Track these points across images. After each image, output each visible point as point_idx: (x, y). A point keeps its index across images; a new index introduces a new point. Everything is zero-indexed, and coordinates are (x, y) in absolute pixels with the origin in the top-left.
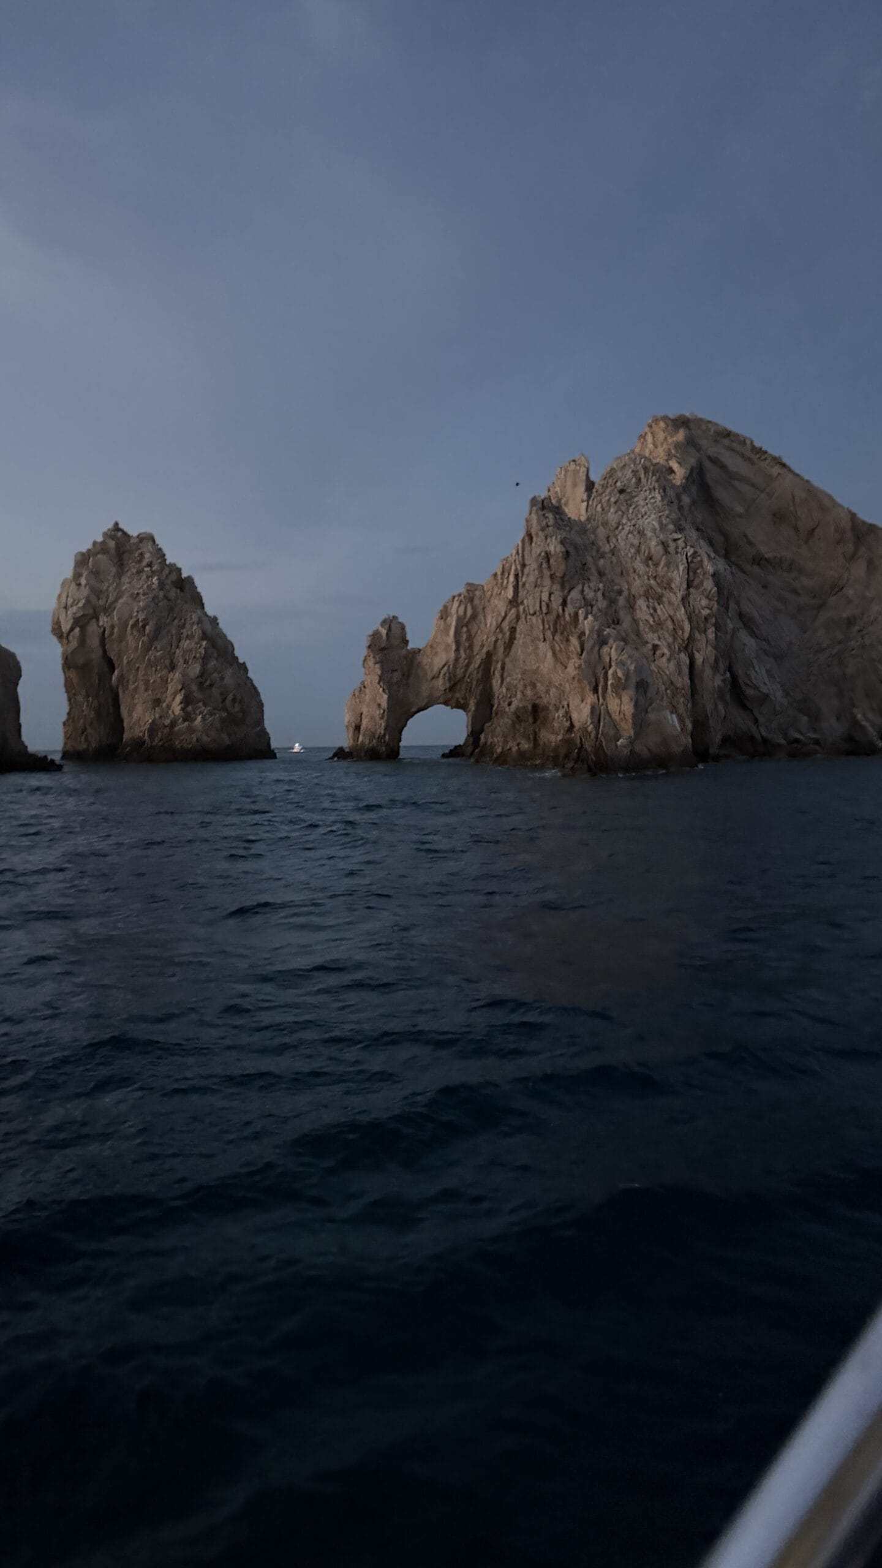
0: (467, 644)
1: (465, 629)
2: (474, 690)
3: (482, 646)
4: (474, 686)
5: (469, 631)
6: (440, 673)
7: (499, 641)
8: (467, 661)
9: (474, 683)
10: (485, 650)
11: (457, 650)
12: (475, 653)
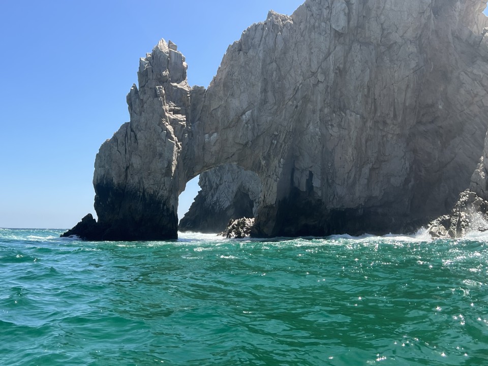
0: (277, 86)
1: (274, 65)
2: (281, 146)
3: (296, 90)
4: (281, 141)
5: (279, 68)
6: (239, 119)
7: (320, 85)
8: (276, 107)
9: (282, 137)
10: (299, 95)
11: (265, 91)
12: (287, 98)
